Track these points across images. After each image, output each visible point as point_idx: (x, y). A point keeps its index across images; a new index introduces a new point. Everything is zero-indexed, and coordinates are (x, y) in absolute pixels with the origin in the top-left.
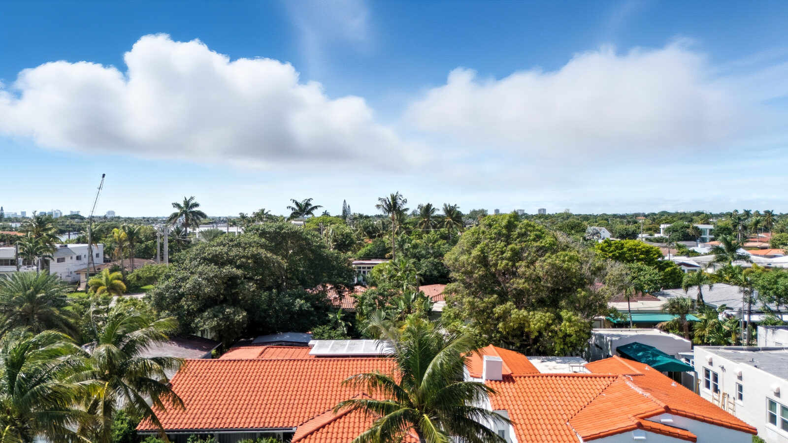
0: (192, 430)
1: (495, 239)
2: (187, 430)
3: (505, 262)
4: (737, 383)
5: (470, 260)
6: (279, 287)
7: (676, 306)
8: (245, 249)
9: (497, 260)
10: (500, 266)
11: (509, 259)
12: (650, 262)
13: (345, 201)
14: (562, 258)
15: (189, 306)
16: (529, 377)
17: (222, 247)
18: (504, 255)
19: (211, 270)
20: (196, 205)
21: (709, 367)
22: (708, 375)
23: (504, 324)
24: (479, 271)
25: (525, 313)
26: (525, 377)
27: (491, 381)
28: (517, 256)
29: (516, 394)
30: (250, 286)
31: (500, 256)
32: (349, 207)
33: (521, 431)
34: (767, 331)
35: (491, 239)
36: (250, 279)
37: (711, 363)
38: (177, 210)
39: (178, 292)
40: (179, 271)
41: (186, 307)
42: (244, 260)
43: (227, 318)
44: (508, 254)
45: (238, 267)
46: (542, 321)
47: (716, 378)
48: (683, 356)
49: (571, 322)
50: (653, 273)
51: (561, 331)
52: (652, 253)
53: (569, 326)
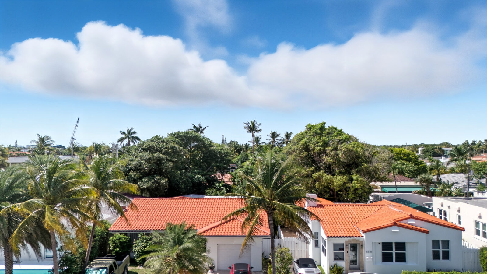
0: (140, 231)
1: (313, 135)
2: (137, 230)
3: (319, 148)
4: (457, 215)
5: (298, 147)
6: (186, 169)
7: (424, 180)
8: (167, 144)
9: (314, 147)
10: (316, 150)
11: (321, 146)
12: (409, 160)
13: (223, 135)
14: (353, 145)
15: (134, 175)
16: (333, 205)
17: (154, 142)
18: (319, 144)
19: (148, 155)
20: (135, 133)
21: (441, 208)
22: (441, 213)
23: (319, 184)
24: (304, 153)
25: (331, 177)
26: (330, 205)
27: (310, 207)
28: (326, 144)
29: (324, 213)
30: (169, 164)
31: (316, 145)
32: (226, 139)
33: (327, 230)
34: (478, 194)
35: (311, 135)
36: (170, 161)
37: (442, 205)
38: (123, 136)
39: (128, 168)
40: (128, 156)
41: (133, 176)
42: (166, 150)
43: (156, 182)
44: (321, 143)
45: (163, 154)
46: (341, 181)
47: (445, 215)
48: (426, 204)
49: (358, 181)
50: (411, 166)
51: (352, 186)
52: (411, 156)
53: (357, 183)
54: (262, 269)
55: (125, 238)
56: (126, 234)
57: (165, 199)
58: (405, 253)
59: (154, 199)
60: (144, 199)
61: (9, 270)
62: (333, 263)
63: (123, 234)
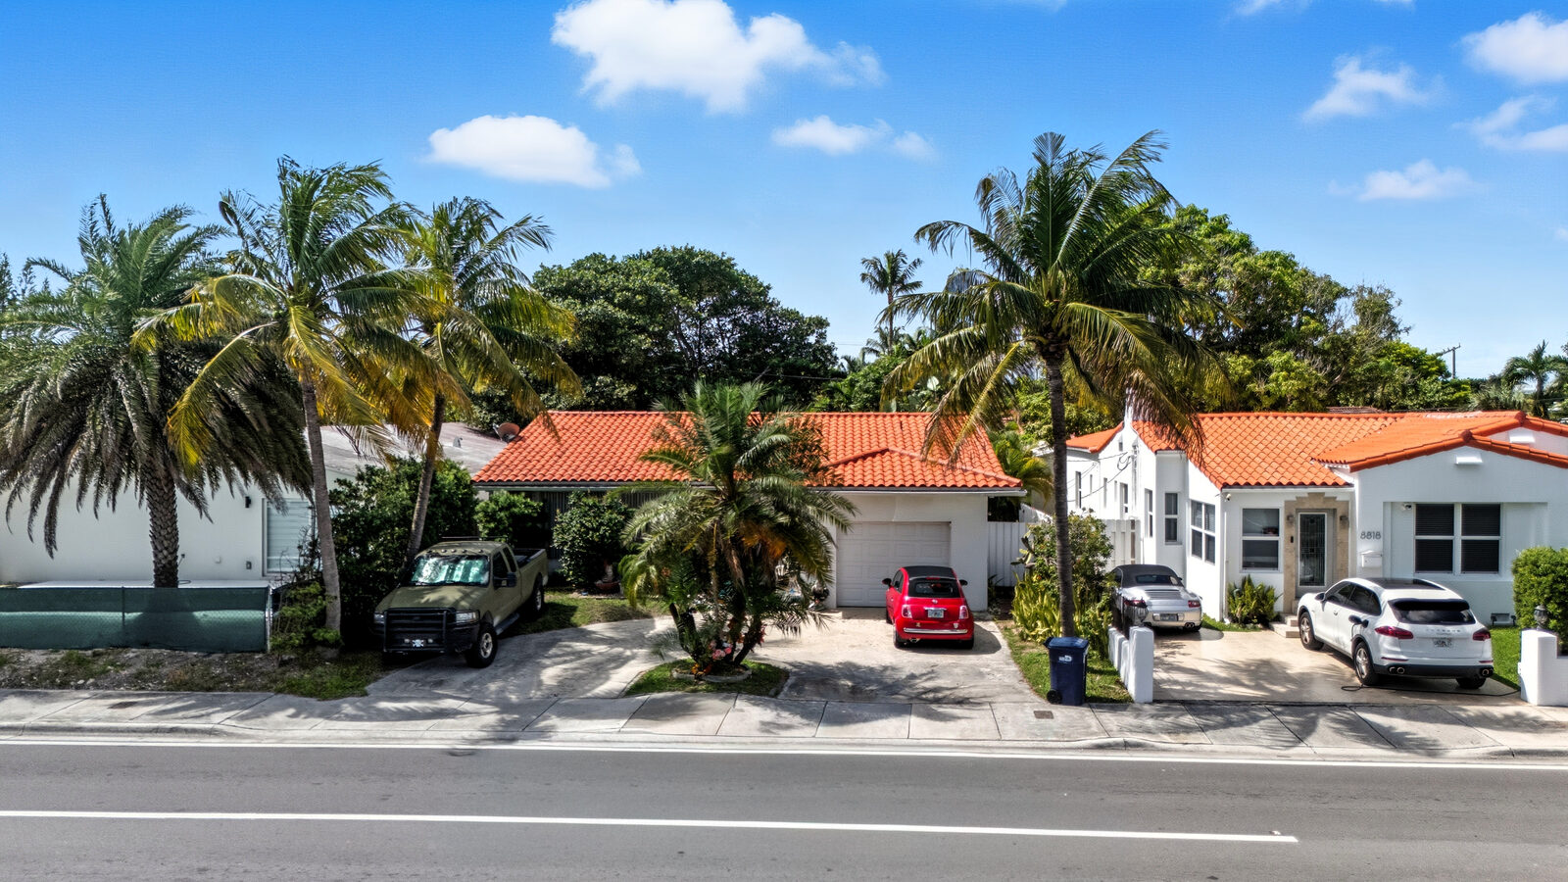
0: (574, 483)
2: (565, 483)
8: (628, 277)
30: (640, 341)
36: (642, 330)
42: (628, 295)
45: (617, 306)
49: (1289, 371)
50: (1431, 390)
51: (1268, 393)
52: (1425, 364)
53: (1286, 379)
54: (989, 605)
55: (527, 506)
56: (529, 494)
57: (642, 415)
58: (1497, 543)
59: (605, 415)
60: (575, 415)
61: (166, 549)
62: (1239, 575)
63: (523, 494)
